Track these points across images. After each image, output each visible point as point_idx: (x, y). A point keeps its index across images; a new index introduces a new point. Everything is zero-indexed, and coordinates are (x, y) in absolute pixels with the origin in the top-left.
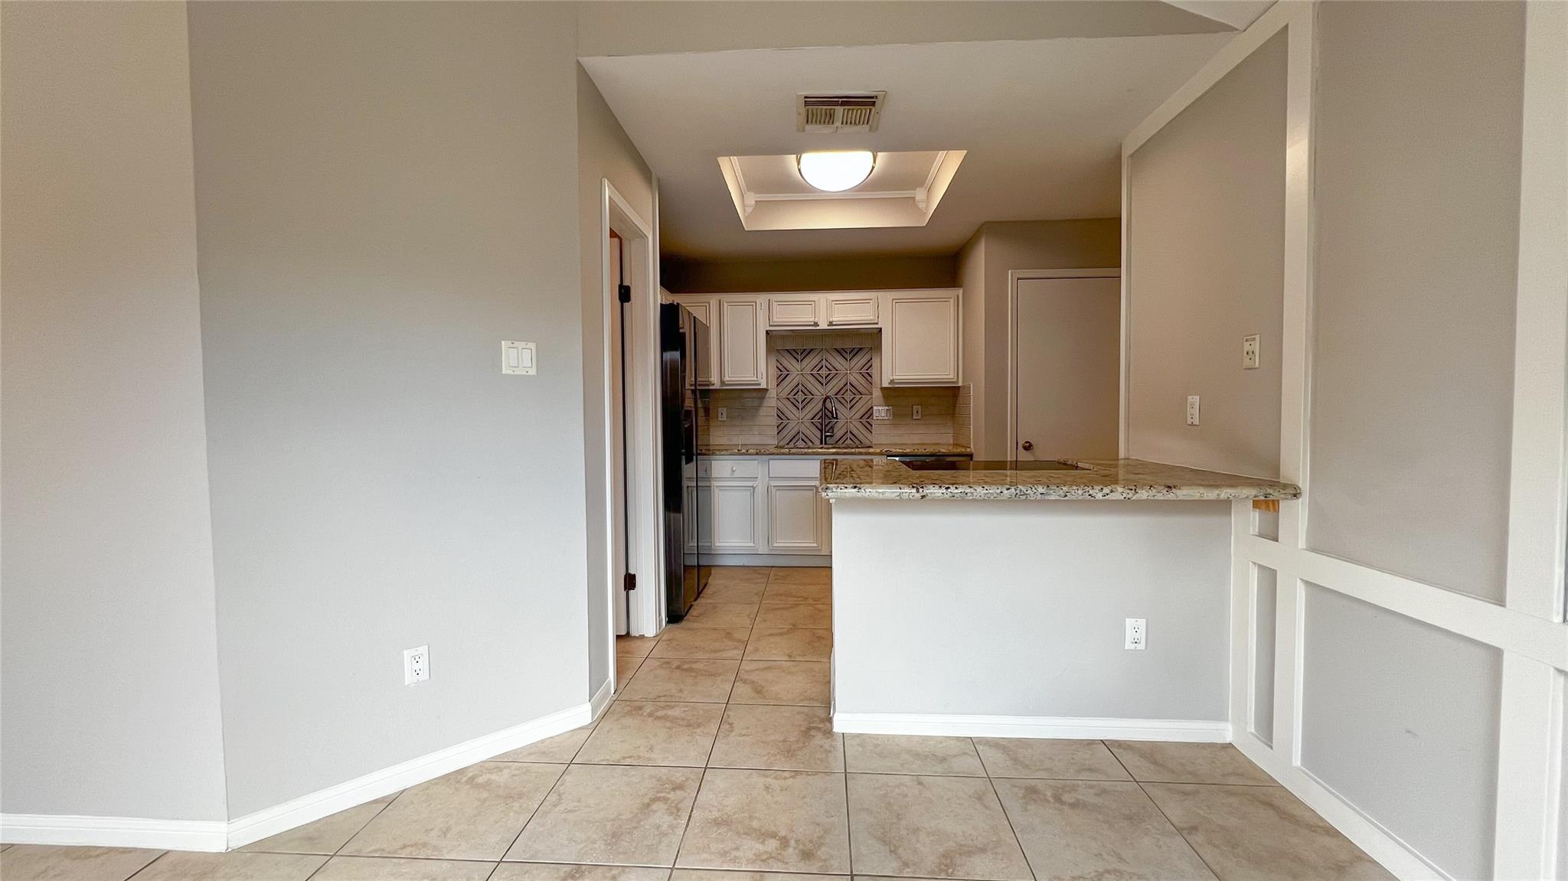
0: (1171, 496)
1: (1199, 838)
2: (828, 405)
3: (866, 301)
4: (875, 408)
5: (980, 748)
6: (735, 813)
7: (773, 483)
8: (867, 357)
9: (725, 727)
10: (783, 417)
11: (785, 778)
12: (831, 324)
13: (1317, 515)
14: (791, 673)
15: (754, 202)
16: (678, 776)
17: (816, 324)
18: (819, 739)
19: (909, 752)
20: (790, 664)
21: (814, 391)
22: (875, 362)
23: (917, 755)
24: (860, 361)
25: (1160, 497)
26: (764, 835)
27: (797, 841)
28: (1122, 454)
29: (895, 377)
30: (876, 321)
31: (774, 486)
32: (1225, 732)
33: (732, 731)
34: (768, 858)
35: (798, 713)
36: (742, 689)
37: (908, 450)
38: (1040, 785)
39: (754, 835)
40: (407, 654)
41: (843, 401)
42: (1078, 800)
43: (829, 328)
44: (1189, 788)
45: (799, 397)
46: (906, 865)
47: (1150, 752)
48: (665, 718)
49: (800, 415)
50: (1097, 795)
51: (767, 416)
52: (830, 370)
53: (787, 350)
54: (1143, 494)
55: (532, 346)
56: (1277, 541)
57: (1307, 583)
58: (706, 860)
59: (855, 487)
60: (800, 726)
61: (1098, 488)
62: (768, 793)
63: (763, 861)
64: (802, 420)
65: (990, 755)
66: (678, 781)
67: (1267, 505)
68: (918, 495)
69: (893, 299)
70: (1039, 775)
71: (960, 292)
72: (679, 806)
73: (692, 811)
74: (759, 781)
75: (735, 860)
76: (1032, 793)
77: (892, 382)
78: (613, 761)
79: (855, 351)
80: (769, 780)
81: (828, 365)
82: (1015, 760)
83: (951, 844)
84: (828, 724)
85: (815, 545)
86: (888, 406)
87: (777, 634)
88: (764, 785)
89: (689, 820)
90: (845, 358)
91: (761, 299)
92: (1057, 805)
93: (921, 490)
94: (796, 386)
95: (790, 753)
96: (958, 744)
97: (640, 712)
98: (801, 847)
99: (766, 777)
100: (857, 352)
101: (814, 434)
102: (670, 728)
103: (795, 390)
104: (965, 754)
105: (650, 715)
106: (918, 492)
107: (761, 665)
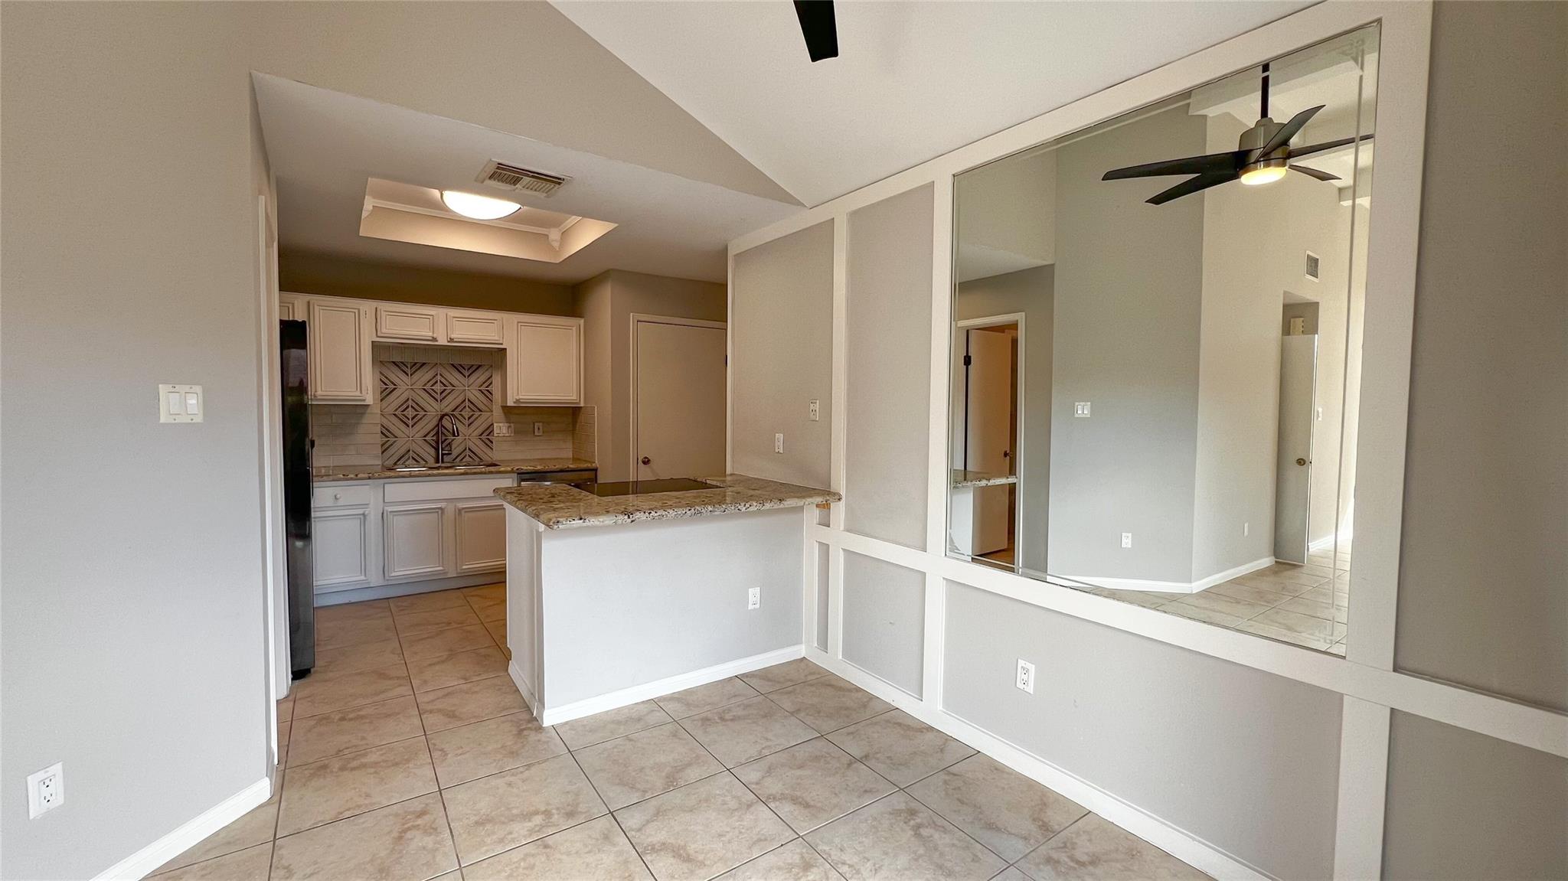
0: (782, 506)
1: (802, 715)
2: (446, 422)
3: (491, 321)
4: (495, 425)
5: (661, 704)
6: (491, 812)
7: (390, 509)
8: (487, 374)
9: (436, 754)
10: (388, 434)
11: (522, 772)
12: (451, 340)
13: (849, 510)
14: (476, 692)
15: (371, 208)
16: (418, 806)
17: (435, 339)
18: (533, 737)
19: (613, 722)
20: (469, 685)
21: (428, 408)
22: (497, 380)
23: (619, 723)
24: (479, 377)
25: (776, 507)
26: (527, 816)
27: (558, 809)
28: (729, 471)
29: (521, 397)
30: (501, 342)
31: (391, 512)
32: (799, 651)
33: (446, 755)
34: (540, 829)
35: (503, 722)
36: (430, 720)
37: (539, 468)
38: (709, 715)
39: (519, 819)
40: (33, 781)
41: (460, 417)
42: (734, 716)
43: (449, 344)
44: (790, 689)
45: (409, 414)
46: (645, 792)
47: (764, 675)
48: (364, 766)
49: (410, 432)
50: (744, 709)
51: (368, 432)
52: (445, 386)
53: (394, 362)
54: (768, 506)
55: (198, 389)
56: (829, 527)
57: (844, 550)
58: (487, 851)
59: (581, 519)
60: (510, 731)
61: (743, 504)
62: (513, 787)
63: (539, 831)
64: (412, 438)
65: (670, 707)
66: (419, 810)
67: (825, 506)
68: (629, 520)
69: (518, 322)
70: (706, 709)
71: (582, 321)
72: (433, 826)
73: (449, 825)
74: (499, 782)
75: (513, 840)
76: (706, 720)
77: (518, 401)
78: (331, 820)
79: (474, 368)
80: (507, 778)
81: (443, 380)
82: (688, 705)
83: (668, 768)
84: (535, 723)
85: (441, 568)
86: (510, 423)
87: (438, 663)
88: (506, 783)
89: (451, 832)
90: (463, 375)
91: (367, 306)
92: (724, 723)
93: (631, 516)
94: (405, 402)
95: (513, 754)
96: (646, 706)
97: (328, 771)
98: (563, 811)
99: (504, 777)
100: (476, 370)
101: (428, 453)
102: (376, 772)
103: (405, 405)
104: (653, 711)
105: (342, 769)
106: (629, 517)
107: (440, 693)
